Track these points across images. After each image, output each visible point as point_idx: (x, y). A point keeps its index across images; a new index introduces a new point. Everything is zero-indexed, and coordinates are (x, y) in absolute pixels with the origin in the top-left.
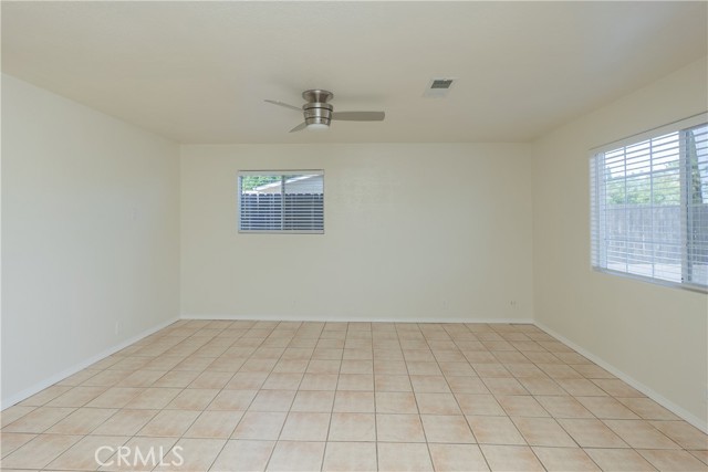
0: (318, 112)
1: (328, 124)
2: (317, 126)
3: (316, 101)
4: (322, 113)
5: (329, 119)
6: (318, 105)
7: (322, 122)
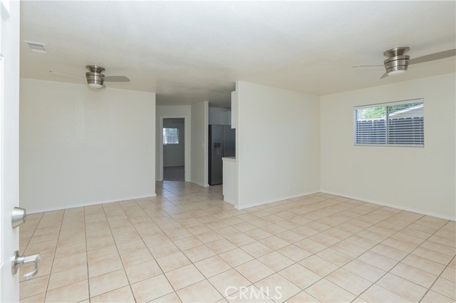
0: (396, 63)
1: (405, 69)
2: (396, 71)
3: (394, 56)
4: (399, 63)
5: (406, 66)
6: (396, 58)
7: (399, 69)
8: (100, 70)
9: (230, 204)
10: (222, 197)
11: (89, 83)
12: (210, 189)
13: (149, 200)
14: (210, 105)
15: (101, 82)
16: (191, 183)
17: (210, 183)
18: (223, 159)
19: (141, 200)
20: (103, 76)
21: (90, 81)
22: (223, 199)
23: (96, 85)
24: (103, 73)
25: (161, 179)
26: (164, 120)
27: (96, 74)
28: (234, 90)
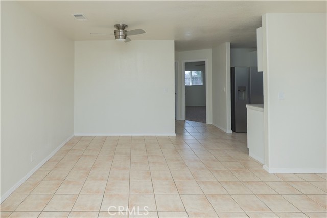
8: (124, 27)
9: (257, 162)
10: (247, 151)
11: (116, 39)
12: (233, 137)
13: (168, 139)
14: (232, 46)
15: (125, 37)
16: (212, 126)
17: (233, 129)
18: (247, 106)
19: (161, 137)
20: (126, 31)
21: (117, 37)
22: (248, 153)
23: (121, 40)
24: (126, 29)
25: (184, 118)
26: (186, 64)
27: (121, 30)
28: (261, 25)
